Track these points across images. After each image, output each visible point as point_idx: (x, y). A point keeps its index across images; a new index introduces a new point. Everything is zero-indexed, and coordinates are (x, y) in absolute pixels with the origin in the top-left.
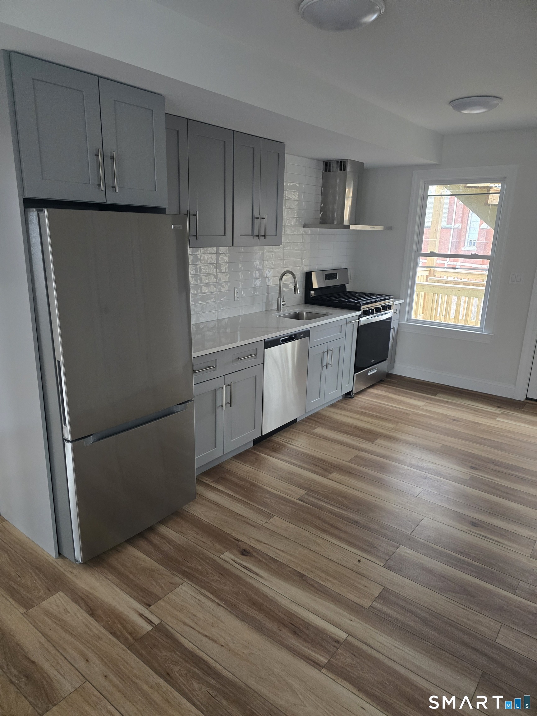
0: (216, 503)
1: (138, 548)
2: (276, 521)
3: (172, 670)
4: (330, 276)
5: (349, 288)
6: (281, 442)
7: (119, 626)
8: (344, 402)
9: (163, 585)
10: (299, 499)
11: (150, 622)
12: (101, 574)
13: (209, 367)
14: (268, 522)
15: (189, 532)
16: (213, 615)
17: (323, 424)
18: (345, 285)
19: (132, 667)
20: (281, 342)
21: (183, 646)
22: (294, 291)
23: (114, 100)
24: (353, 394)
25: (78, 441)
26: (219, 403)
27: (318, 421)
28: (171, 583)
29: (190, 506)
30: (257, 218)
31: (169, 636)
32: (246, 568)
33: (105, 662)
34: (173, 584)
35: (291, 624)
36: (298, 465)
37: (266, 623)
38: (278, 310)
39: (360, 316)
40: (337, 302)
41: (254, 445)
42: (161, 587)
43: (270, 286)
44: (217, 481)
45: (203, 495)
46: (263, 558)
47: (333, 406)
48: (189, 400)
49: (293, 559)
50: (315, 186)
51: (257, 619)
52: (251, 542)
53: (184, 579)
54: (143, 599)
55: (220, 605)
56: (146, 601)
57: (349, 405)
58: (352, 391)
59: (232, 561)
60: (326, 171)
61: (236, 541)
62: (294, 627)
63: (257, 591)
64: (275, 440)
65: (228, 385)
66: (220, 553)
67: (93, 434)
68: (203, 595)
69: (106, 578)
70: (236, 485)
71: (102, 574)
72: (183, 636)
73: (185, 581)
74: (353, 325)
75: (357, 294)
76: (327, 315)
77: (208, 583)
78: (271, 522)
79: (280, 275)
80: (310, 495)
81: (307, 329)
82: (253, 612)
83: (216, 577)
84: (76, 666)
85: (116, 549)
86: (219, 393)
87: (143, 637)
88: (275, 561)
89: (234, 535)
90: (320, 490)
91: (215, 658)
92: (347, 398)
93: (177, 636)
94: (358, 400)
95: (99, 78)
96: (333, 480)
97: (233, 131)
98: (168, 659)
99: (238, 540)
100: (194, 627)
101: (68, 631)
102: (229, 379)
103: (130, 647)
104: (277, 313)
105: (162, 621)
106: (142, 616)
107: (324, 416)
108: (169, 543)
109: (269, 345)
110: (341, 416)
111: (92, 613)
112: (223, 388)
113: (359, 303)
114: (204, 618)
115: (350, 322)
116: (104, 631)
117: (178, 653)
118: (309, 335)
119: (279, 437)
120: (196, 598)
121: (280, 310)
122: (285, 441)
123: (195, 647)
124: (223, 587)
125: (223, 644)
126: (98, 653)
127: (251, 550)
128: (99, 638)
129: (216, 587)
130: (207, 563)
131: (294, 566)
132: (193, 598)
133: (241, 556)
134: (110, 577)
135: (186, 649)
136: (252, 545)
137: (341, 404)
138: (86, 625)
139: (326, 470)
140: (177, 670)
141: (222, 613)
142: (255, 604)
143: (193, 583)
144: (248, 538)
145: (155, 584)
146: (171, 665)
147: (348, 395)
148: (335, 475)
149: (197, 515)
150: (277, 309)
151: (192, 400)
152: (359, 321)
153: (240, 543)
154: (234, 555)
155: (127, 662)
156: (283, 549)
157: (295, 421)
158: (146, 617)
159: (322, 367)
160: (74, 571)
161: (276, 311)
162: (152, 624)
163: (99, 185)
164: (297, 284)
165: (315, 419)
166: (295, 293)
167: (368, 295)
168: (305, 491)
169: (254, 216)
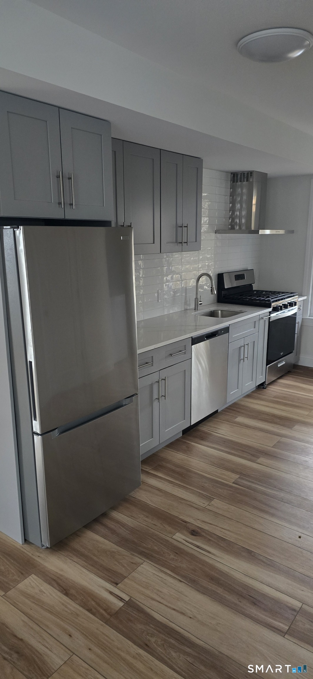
0: (159, 489)
1: (97, 533)
2: (216, 502)
3: (149, 641)
4: (239, 276)
5: (255, 287)
6: (207, 431)
7: (93, 603)
8: (258, 392)
9: (126, 565)
10: (233, 483)
11: (120, 599)
12: (66, 557)
13: (147, 363)
14: (209, 504)
15: (140, 516)
16: (176, 590)
17: (242, 413)
18: (251, 284)
19: (112, 640)
20: (206, 339)
21: (155, 619)
22: (211, 292)
23: (72, 128)
24: (265, 385)
25: (47, 434)
26: (155, 396)
27: (238, 410)
28: (132, 563)
29: (136, 493)
30: (180, 227)
31: (141, 611)
32: (198, 547)
33: (87, 637)
34: (135, 564)
35: (249, 595)
36: (227, 452)
37: (225, 595)
38: (196, 309)
39: (270, 313)
40: (247, 300)
41: (183, 434)
42: (124, 567)
43: (187, 288)
44: (156, 469)
45: (145, 482)
46: (211, 537)
47: (248, 396)
48: (135, 394)
49: (240, 538)
50: (224, 195)
51: (217, 593)
52: (198, 523)
53: (143, 559)
54: (110, 579)
55: (181, 581)
56: (113, 580)
57: (263, 395)
58: (265, 382)
59: (184, 541)
60: (234, 182)
61: (184, 523)
62: (252, 599)
63: (212, 567)
64: (202, 429)
65: (163, 379)
66: (171, 534)
67: (57, 428)
68: (164, 573)
69: (72, 560)
70: (174, 471)
71: (68, 558)
72: (153, 611)
73: (145, 561)
74: (265, 321)
75: (264, 293)
76: (241, 312)
77: (166, 561)
78: (212, 505)
79: (197, 278)
80: (243, 479)
81: (227, 326)
82: (213, 587)
83: (172, 556)
84: (61, 641)
85: (76, 534)
86: (155, 387)
87: (117, 613)
88: (223, 540)
89: (181, 517)
90: (251, 474)
91: (186, 629)
92: (260, 388)
93: (148, 610)
94: (270, 390)
95: (60, 109)
96: (262, 464)
97: (160, 149)
98: (144, 632)
99: (185, 522)
100: (161, 601)
101: (47, 610)
102: (163, 374)
103: (107, 622)
104: (195, 312)
105: (131, 597)
106: (112, 593)
107: (243, 406)
108: (123, 527)
109: (196, 341)
110: (257, 405)
111: (66, 593)
112: (158, 382)
113: (269, 301)
114: (169, 593)
115: (263, 318)
116: (81, 609)
117: (151, 625)
118: (228, 332)
119: (205, 426)
120: (158, 576)
121: (198, 310)
122: (211, 430)
123: (166, 620)
124: (181, 564)
125: (191, 616)
126: (79, 628)
127: (199, 531)
128: (78, 615)
129: (174, 565)
130: (162, 543)
131: (241, 543)
132: (155, 575)
133: (191, 536)
134: (76, 559)
135: (159, 622)
136: (200, 526)
137: (256, 395)
138: (63, 604)
139: (253, 455)
140: (154, 640)
141: (183, 588)
142: (212, 579)
143: (153, 562)
144: (195, 520)
145: (118, 564)
146: (147, 637)
147: (262, 386)
148: (262, 460)
149: (144, 500)
150: (194, 308)
151: (137, 394)
152: (269, 318)
153: (188, 524)
154: (185, 535)
155: (107, 636)
156: (228, 528)
157: (216, 412)
158: (116, 595)
159: (240, 360)
160: (41, 555)
161: (194, 311)
162: (122, 600)
163: (60, 204)
164: (213, 285)
165: (235, 409)
166: (212, 293)
167: (274, 293)
168: (237, 475)
169: (178, 225)
